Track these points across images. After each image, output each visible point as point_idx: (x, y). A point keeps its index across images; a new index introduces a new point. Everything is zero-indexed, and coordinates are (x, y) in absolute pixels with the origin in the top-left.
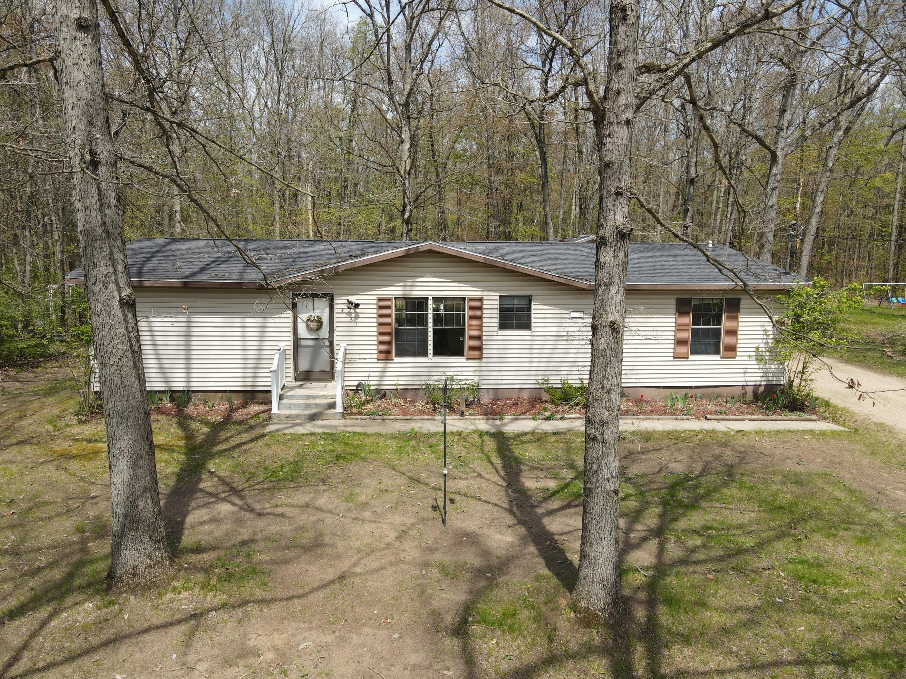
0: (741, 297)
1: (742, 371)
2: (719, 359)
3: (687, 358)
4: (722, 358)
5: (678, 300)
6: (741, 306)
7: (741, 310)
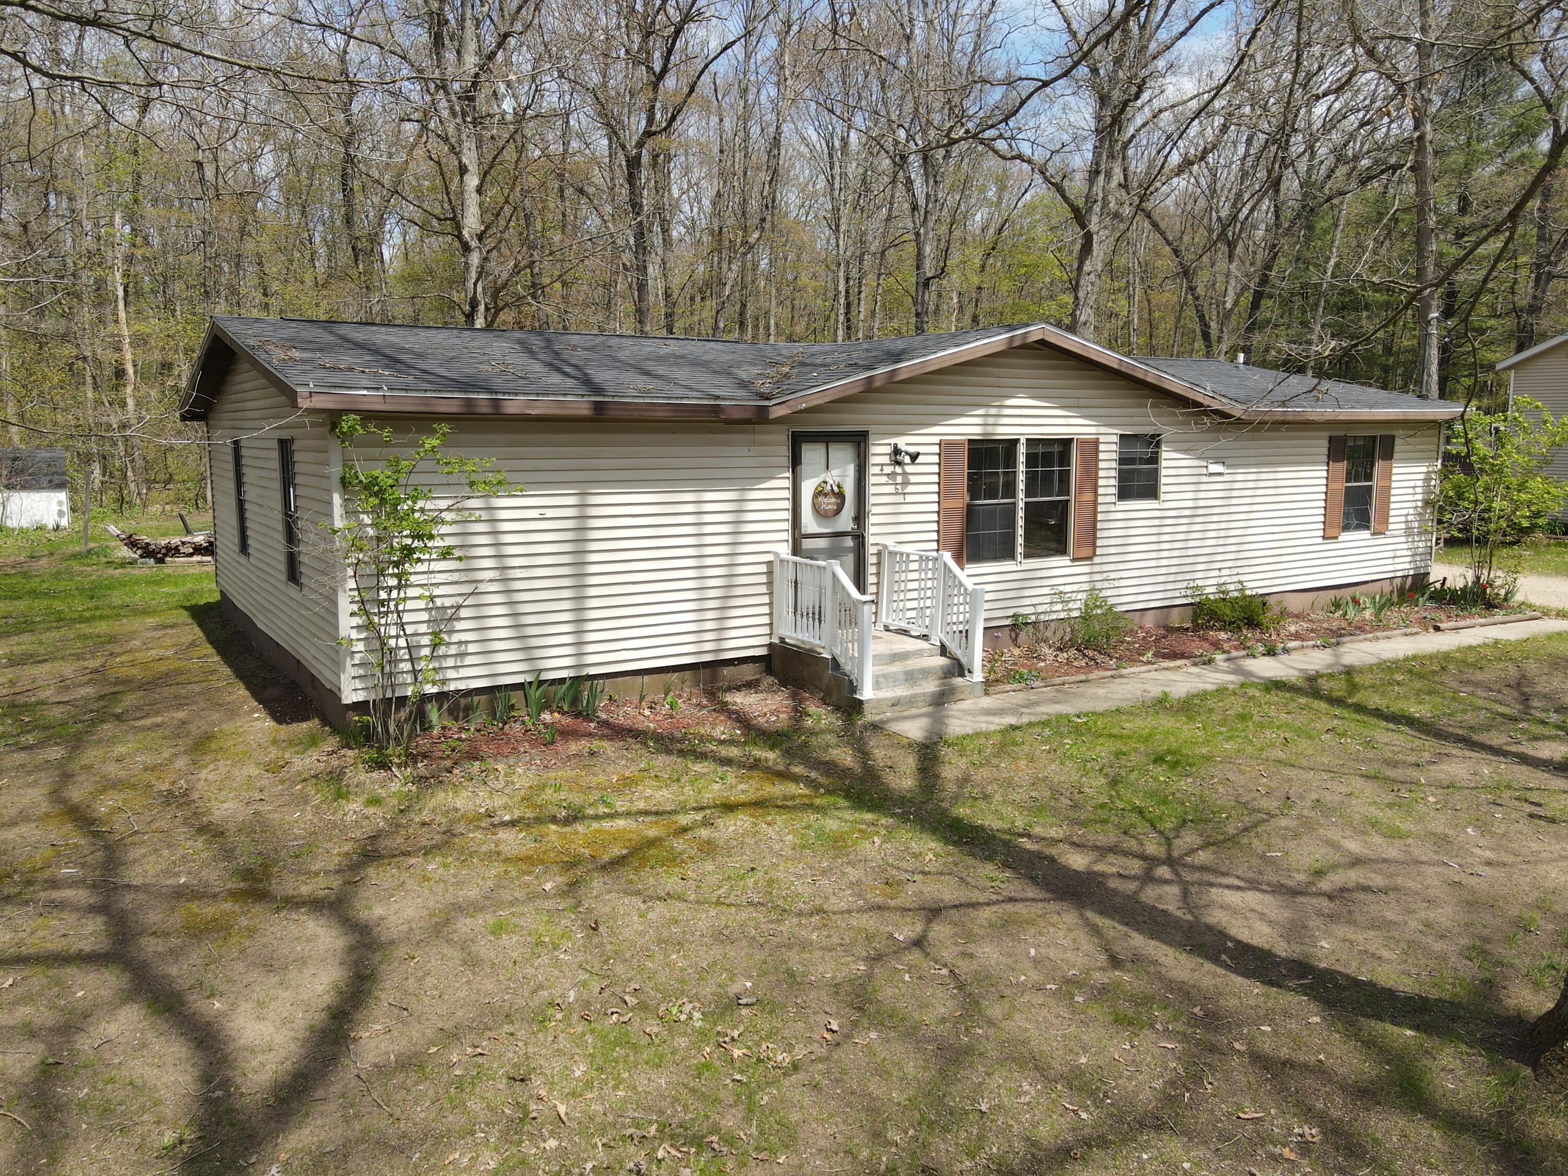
0: (1395, 433)
1: (1391, 554)
2: (1369, 536)
3: (1336, 538)
4: (1373, 534)
5: (1331, 439)
6: (1397, 448)
7: (1395, 455)
